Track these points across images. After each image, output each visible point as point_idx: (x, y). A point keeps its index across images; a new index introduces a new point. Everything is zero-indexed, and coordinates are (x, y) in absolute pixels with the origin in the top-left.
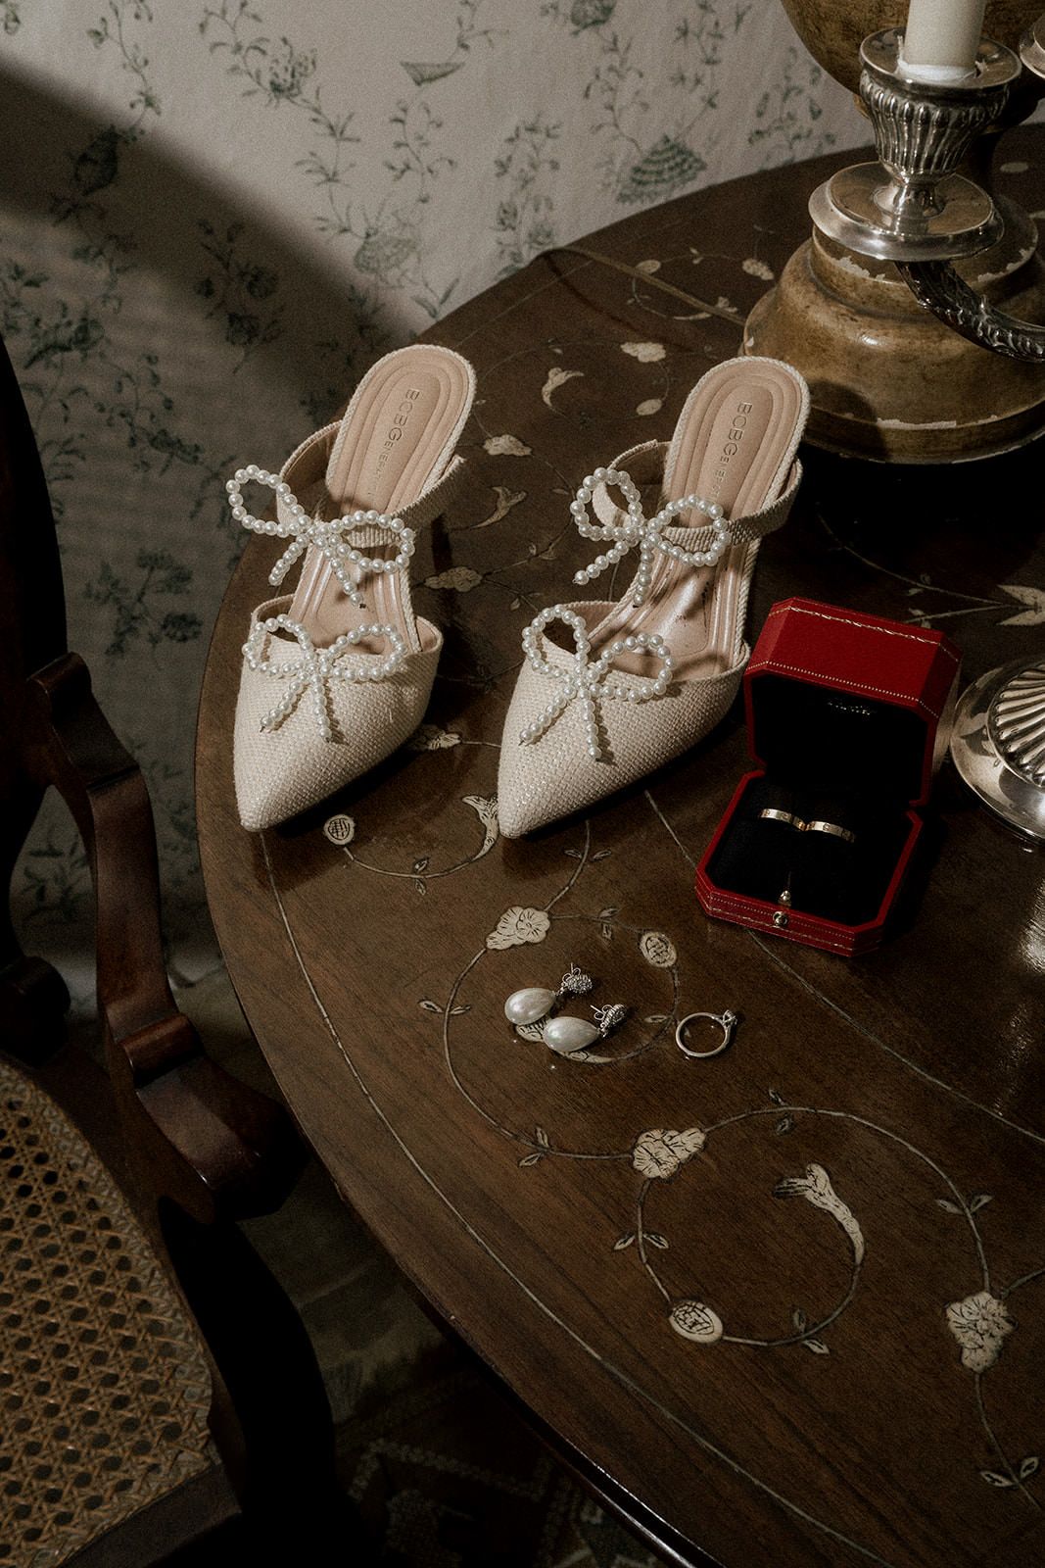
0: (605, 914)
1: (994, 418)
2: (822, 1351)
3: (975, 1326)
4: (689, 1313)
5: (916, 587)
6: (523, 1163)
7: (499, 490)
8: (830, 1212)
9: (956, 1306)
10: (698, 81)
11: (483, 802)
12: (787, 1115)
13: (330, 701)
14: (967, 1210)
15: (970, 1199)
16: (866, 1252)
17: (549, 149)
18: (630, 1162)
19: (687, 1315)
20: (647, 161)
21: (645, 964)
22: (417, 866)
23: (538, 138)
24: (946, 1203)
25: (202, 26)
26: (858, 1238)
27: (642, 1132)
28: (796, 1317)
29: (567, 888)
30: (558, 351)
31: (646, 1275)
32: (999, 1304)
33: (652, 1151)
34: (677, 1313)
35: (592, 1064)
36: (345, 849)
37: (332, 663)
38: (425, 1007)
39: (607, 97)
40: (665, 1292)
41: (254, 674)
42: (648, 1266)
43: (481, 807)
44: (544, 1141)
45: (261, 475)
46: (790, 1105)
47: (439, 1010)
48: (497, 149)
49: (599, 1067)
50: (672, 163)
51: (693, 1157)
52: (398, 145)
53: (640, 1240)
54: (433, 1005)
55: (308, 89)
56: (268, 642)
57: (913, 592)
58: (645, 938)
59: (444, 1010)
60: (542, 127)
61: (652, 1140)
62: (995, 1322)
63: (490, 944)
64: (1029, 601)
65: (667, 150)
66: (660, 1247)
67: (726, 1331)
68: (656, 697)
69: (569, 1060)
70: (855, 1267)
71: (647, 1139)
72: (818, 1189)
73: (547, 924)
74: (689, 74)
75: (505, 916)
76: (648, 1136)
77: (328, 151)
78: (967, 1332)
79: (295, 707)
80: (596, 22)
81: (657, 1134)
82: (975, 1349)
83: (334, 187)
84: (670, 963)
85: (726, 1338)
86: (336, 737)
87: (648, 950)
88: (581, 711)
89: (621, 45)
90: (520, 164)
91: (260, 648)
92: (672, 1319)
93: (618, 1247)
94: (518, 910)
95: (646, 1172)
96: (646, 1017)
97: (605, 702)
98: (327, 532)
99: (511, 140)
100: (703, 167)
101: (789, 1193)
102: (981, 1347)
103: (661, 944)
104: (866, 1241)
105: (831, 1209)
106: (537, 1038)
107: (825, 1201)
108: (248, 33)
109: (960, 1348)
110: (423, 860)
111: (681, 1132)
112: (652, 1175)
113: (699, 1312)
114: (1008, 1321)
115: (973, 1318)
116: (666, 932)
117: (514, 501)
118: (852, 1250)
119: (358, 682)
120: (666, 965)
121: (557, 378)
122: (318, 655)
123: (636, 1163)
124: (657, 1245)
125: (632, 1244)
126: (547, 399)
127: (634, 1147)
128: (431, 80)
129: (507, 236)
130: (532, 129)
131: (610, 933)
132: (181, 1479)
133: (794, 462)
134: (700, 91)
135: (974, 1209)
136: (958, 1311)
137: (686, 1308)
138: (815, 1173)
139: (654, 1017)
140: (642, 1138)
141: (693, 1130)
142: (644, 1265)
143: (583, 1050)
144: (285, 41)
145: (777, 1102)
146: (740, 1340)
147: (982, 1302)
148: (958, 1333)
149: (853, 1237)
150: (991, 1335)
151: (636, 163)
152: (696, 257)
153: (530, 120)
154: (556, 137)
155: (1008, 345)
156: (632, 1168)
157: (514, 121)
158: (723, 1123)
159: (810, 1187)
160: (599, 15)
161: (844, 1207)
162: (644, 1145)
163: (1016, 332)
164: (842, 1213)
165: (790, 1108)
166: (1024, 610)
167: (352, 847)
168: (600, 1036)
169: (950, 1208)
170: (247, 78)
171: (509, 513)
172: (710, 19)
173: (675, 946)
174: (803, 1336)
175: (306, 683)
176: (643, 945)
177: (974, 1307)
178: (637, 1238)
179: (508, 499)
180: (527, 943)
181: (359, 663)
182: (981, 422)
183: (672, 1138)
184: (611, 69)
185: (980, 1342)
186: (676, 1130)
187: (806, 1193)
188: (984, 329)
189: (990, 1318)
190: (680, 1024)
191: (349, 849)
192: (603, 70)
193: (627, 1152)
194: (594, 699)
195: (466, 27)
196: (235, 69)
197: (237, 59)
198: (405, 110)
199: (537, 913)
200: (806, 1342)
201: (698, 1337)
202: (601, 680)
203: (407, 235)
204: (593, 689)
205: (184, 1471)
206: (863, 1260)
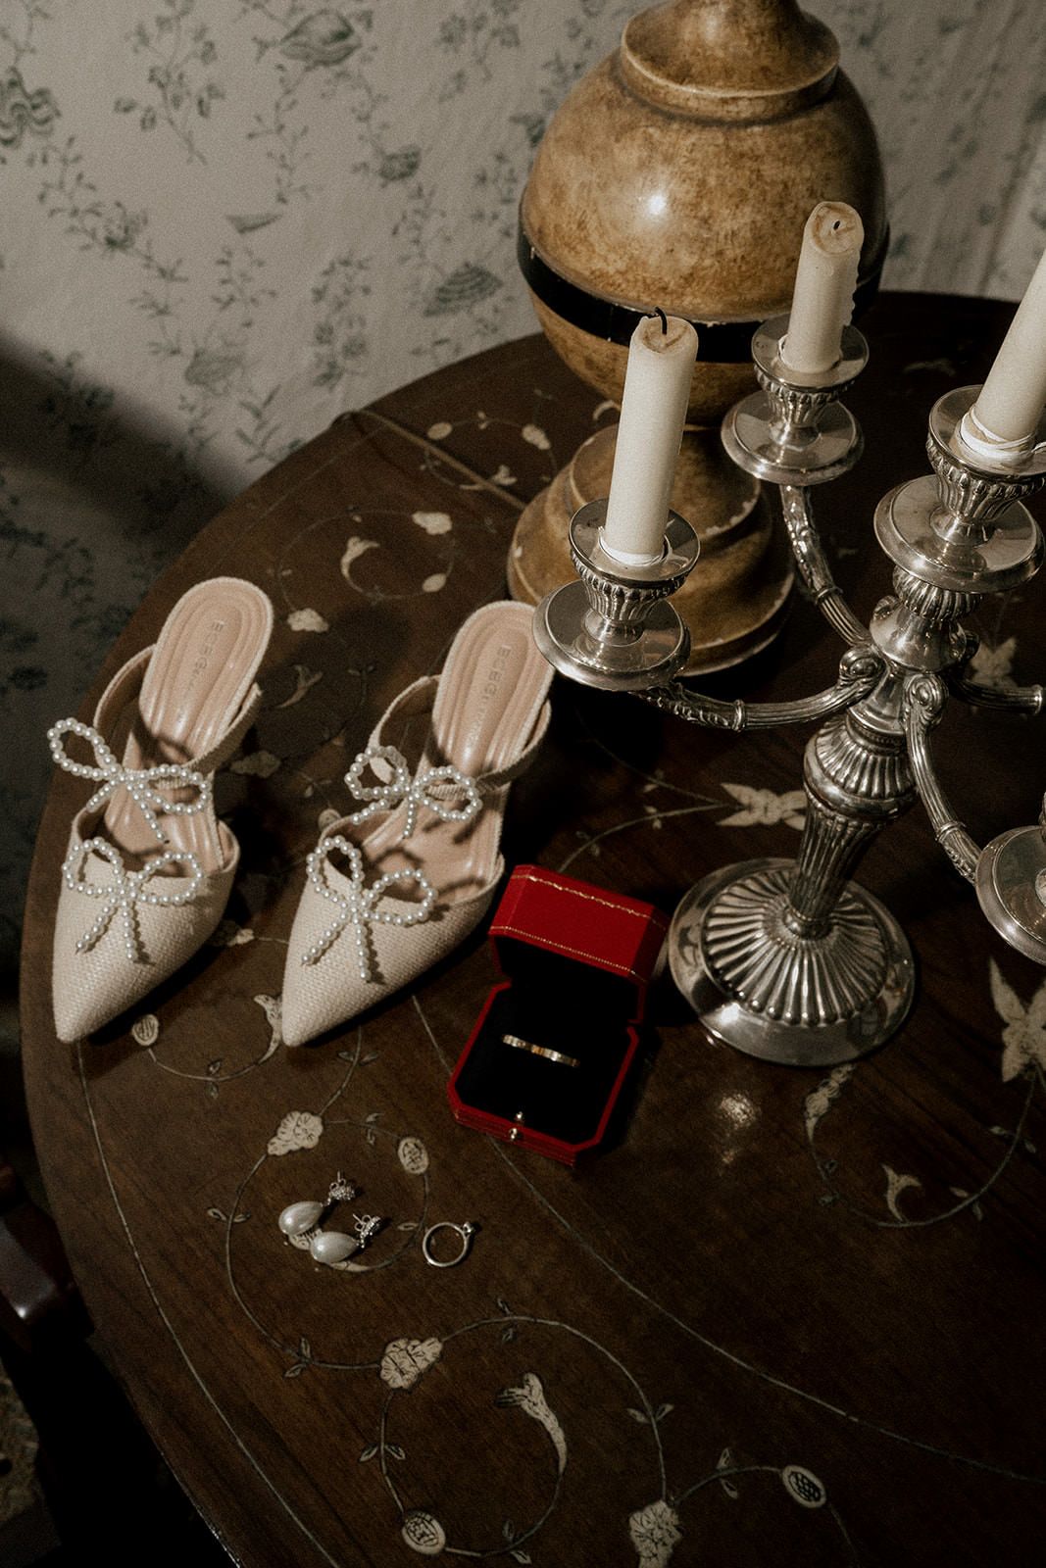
0: (371, 1119)
1: (720, 641)
2: (525, 1562)
3: (652, 1534)
4: (419, 1525)
5: (651, 783)
6: (288, 1374)
7: (299, 668)
8: (541, 1422)
9: (637, 1516)
10: (495, 217)
11: (271, 1001)
12: (512, 1324)
13: (138, 924)
14: (653, 1419)
15: (655, 1408)
16: (568, 1462)
17: (360, 278)
18: (378, 1372)
19: (417, 1527)
20: (451, 283)
21: (402, 1172)
22: (211, 1069)
23: (350, 270)
24: (637, 1413)
25: (42, 197)
26: (561, 1447)
27: (390, 1342)
28: (506, 1528)
29: (339, 1093)
30: (358, 519)
31: (385, 1487)
32: (673, 1512)
33: (397, 1361)
34: (409, 1524)
35: (351, 1273)
36: (150, 1051)
37: (139, 888)
38: (212, 1215)
39: (414, 234)
40: (399, 1504)
41: (72, 892)
42: (387, 1478)
43: (268, 1006)
44: (307, 1352)
45: (78, 728)
46: (515, 1314)
47: (224, 1218)
48: (314, 281)
49: (356, 1275)
50: (472, 283)
51: (431, 1367)
52: (224, 282)
53: (382, 1452)
54: (220, 1213)
55: (140, 242)
56: (85, 859)
57: (649, 788)
58: (403, 1143)
59: (228, 1217)
60: (354, 260)
61: (398, 1350)
62: (668, 1530)
63: (271, 1150)
64: (745, 800)
65: (467, 273)
66: (399, 1458)
67: (448, 1543)
68: (419, 922)
69: (332, 1269)
70: (558, 1477)
71: (393, 1349)
72: (534, 1399)
73: (319, 1130)
74: (488, 212)
75: (285, 1121)
76: (394, 1346)
77: (160, 290)
78: (644, 1541)
79: (106, 929)
80: (403, 176)
81: (401, 1343)
82: (650, 1558)
83: (167, 319)
84: (422, 1170)
85: (448, 1549)
86: (142, 958)
87: (405, 1156)
88: (354, 935)
89: (425, 192)
90: (335, 290)
91: (77, 868)
92: (404, 1531)
93: (363, 1459)
94: (297, 1115)
95: (391, 1383)
96: (399, 1224)
97: (375, 926)
98: (135, 781)
99: (326, 273)
100: (500, 284)
101: (508, 1402)
102: (655, 1555)
103: (416, 1150)
104: (569, 1450)
105: (542, 1419)
106: (305, 1247)
107: (538, 1411)
108: (84, 199)
109: (638, 1556)
110: (216, 1062)
111: (422, 1341)
112: (395, 1386)
113: (427, 1523)
114: (678, 1529)
115: (651, 1526)
116: (422, 1139)
117: (313, 681)
118: (557, 1461)
119: (162, 905)
120: (418, 1172)
121: (355, 548)
122: (129, 879)
123: (383, 1372)
124: (396, 1456)
125: (375, 1456)
126: (345, 571)
127: (382, 1358)
128: (254, 228)
129: (324, 350)
130: (346, 263)
131: (374, 1138)
132: (10, 1513)
133: (544, 703)
134: (497, 225)
135: (659, 1418)
136: (639, 1520)
137: (416, 1519)
138: (531, 1382)
139: (407, 1224)
140: (390, 1348)
141: (433, 1340)
142: (384, 1477)
143: (345, 1260)
144: (119, 205)
145: (505, 1312)
146: (459, 1552)
147: (659, 1511)
148: (637, 1541)
149: (558, 1446)
150: (664, 1544)
151: (441, 284)
152: (482, 421)
153: (344, 256)
154: (366, 268)
155: (699, 719)
156: (380, 1379)
157: (329, 256)
158: (457, 1332)
159: (526, 1397)
160: (405, 169)
161: (552, 1417)
162: (391, 1355)
163: (706, 710)
164: (551, 1423)
165: (515, 1318)
166: (740, 810)
167: (156, 1047)
168: (360, 1246)
169: (640, 1418)
170: (83, 235)
171: (308, 693)
172: (505, 168)
173: (429, 1153)
174: (511, 1547)
175: (116, 905)
176: (400, 1151)
177: (652, 1516)
178: (379, 1451)
179: (307, 678)
180: (302, 1149)
181: (164, 887)
182: (709, 645)
183: (414, 1347)
184: (417, 212)
185: (654, 1551)
186: (418, 1339)
187: (522, 1402)
188: (680, 710)
189: (665, 1527)
190: (428, 1232)
191: (154, 1051)
192: (409, 214)
193: (375, 1362)
194: (366, 924)
195: (284, 183)
196: (72, 229)
197: (75, 222)
198: (230, 254)
199: (312, 1117)
200: (513, 1553)
201: (425, 1548)
202: (374, 906)
203: (233, 352)
204: (366, 915)
205: (13, 1505)
206: (565, 1469)
